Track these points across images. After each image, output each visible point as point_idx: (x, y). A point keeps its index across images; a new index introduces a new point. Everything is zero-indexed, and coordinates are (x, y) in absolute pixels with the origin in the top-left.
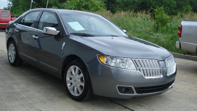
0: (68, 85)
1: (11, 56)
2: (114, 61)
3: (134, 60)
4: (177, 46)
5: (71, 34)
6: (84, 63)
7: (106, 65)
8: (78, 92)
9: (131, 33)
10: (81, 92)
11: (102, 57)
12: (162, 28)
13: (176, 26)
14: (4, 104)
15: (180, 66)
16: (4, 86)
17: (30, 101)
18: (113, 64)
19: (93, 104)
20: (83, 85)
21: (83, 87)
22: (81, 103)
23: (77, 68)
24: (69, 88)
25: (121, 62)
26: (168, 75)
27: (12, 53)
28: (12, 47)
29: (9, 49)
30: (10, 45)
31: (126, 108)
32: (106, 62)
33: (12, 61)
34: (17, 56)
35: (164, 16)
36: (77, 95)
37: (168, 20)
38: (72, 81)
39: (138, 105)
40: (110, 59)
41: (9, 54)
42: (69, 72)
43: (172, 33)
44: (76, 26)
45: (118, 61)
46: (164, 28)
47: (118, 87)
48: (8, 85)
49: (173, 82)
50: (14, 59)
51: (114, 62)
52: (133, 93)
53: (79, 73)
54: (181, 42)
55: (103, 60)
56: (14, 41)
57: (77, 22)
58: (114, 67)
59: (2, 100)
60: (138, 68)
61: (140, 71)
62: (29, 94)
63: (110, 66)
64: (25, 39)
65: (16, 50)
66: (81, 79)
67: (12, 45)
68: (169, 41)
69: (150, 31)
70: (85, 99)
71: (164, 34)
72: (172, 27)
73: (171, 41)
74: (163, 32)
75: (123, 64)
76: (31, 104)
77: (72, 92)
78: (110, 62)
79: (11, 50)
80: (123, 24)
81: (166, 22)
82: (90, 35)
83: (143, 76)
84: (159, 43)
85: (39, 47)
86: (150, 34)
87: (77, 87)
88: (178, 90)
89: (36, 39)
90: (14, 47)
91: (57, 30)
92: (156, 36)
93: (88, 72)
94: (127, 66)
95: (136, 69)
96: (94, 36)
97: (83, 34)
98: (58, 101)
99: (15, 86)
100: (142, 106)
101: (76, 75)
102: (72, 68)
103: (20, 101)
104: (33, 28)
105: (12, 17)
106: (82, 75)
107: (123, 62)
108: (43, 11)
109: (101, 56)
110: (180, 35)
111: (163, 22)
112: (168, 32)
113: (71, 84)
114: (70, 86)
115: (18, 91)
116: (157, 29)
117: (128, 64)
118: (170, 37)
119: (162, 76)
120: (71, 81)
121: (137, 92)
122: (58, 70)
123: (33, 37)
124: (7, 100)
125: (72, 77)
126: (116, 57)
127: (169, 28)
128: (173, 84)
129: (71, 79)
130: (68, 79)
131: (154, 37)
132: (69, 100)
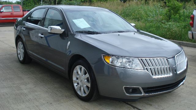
0: (75, 84)
1: (20, 54)
2: (120, 60)
3: (141, 59)
4: (190, 36)
5: (76, 32)
6: (89, 64)
7: (111, 65)
8: (85, 93)
9: (143, 23)
10: (87, 93)
11: (108, 57)
12: (174, 16)
13: (189, 13)
14: (11, 107)
15: (194, 56)
16: (11, 87)
17: (36, 102)
18: (118, 64)
19: (100, 105)
20: (89, 85)
21: (89, 87)
22: (89, 104)
23: (83, 68)
24: (76, 87)
25: (128, 62)
26: (178, 73)
27: (21, 51)
28: (20, 45)
29: (18, 47)
30: (19, 43)
31: (134, 107)
32: (111, 62)
33: (22, 59)
34: (26, 54)
35: (176, 4)
36: (84, 95)
37: (180, 7)
38: (79, 81)
39: (147, 104)
40: (116, 59)
41: (19, 52)
42: (75, 71)
43: (185, 20)
44: (81, 24)
45: (124, 60)
46: (177, 16)
47: (125, 88)
48: (16, 85)
49: (184, 79)
50: (23, 57)
51: (121, 62)
52: (141, 93)
53: (85, 74)
54: (193, 32)
55: (109, 60)
56: (22, 39)
57: (83, 19)
58: (120, 67)
59: (9, 103)
60: (145, 67)
61: (147, 70)
62: (36, 95)
63: (115, 66)
64: (34, 37)
65: (25, 48)
66: (88, 79)
67: (20, 43)
68: (182, 30)
69: (162, 20)
70: (92, 100)
71: (176, 23)
72: (185, 14)
73: (183, 30)
74: (175, 20)
75: (129, 63)
76: (37, 106)
77: (79, 93)
78: (116, 62)
79: (19, 48)
80: (135, 14)
81: (178, 10)
82: (96, 32)
83: (151, 75)
84: (171, 32)
85: (47, 45)
86: (162, 23)
87: (83, 87)
88: (190, 85)
89: (42, 37)
90: (22, 45)
91: (62, 28)
92: (168, 25)
93: (93, 72)
94: (133, 65)
95: (143, 69)
96: (100, 34)
97: (89, 31)
98: (65, 102)
99: (23, 87)
100: (151, 105)
101: (82, 75)
102: (78, 67)
103: (27, 104)
104: (39, 26)
105: (23, 11)
106: (87, 75)
107: (130, 62)
108: (49, 9)
109: (106, 56)
110: (192, 25)
111: (176, 10)
112: (181, 20)
113: (78, 84)
114: (77, 86)
115: (25, 91)
116: (169, 18)
117: (135, 63)
118: (182, 25)
119: (171, 74)
120: (77, 80)
121: (145, 92)
122: (64, 69)
123: (40, 36)
124: (13, 103)
125: (78, 76)
126: (122, 57)
127: (182, 15)
128: (184, 81)
129: (77, 79)
130: (74, 79)
131: (166, 27)
132: (76, 100)
